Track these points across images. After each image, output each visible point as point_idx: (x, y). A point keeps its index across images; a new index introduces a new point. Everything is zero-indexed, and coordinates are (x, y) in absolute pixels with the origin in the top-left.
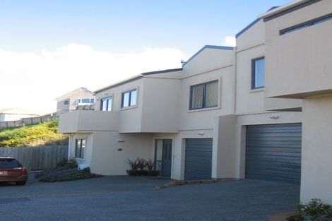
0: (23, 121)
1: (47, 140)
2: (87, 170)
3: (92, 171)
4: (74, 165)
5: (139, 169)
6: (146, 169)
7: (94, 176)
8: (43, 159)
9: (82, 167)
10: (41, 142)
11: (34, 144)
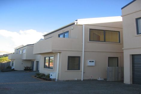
0: (4, 55)
1: (8, 61)
2: (14, 69)
3: (15, 69)
4: (11, 68)
5: (27, 69)
6: (29, 69)
7: (15, 70)
8: (5, 66)
9: (12, 68)
10: (6, 62)
11: (4, 62)
